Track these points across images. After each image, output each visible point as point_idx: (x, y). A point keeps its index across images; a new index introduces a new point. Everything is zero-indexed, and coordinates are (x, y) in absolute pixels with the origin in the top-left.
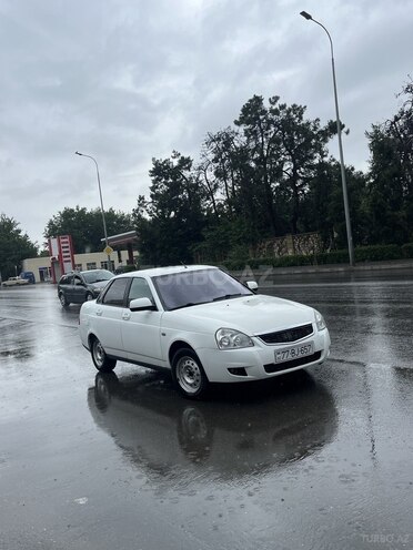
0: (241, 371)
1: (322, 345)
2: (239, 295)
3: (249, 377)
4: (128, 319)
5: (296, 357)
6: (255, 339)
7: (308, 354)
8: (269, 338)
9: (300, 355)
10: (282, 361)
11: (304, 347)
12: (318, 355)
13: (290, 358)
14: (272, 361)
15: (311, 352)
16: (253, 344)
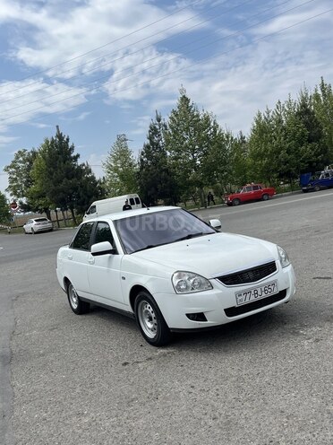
0: (200, 317)
1: (287, 282)
2: (201, 234)
3: (210, 322)
4: (93, 263)
5: (259, 298)
6: (213, 281)
7: (272, 294)
8: (229, 280)
9: (264, 296)
10: (243, 303)
11: (268, 287)
12: (283, 294)
13: (253, 299)
14: (233, 304)
15: (276, 291)
16: (212, 287)
